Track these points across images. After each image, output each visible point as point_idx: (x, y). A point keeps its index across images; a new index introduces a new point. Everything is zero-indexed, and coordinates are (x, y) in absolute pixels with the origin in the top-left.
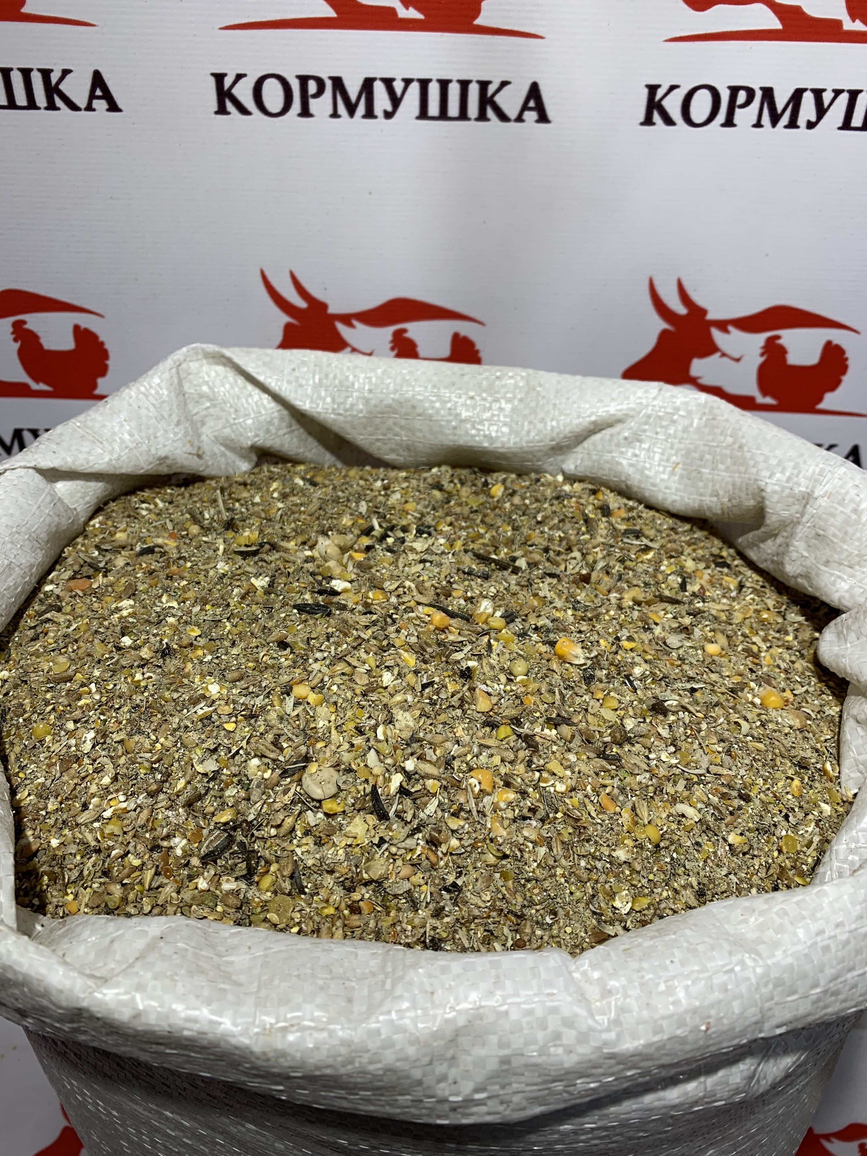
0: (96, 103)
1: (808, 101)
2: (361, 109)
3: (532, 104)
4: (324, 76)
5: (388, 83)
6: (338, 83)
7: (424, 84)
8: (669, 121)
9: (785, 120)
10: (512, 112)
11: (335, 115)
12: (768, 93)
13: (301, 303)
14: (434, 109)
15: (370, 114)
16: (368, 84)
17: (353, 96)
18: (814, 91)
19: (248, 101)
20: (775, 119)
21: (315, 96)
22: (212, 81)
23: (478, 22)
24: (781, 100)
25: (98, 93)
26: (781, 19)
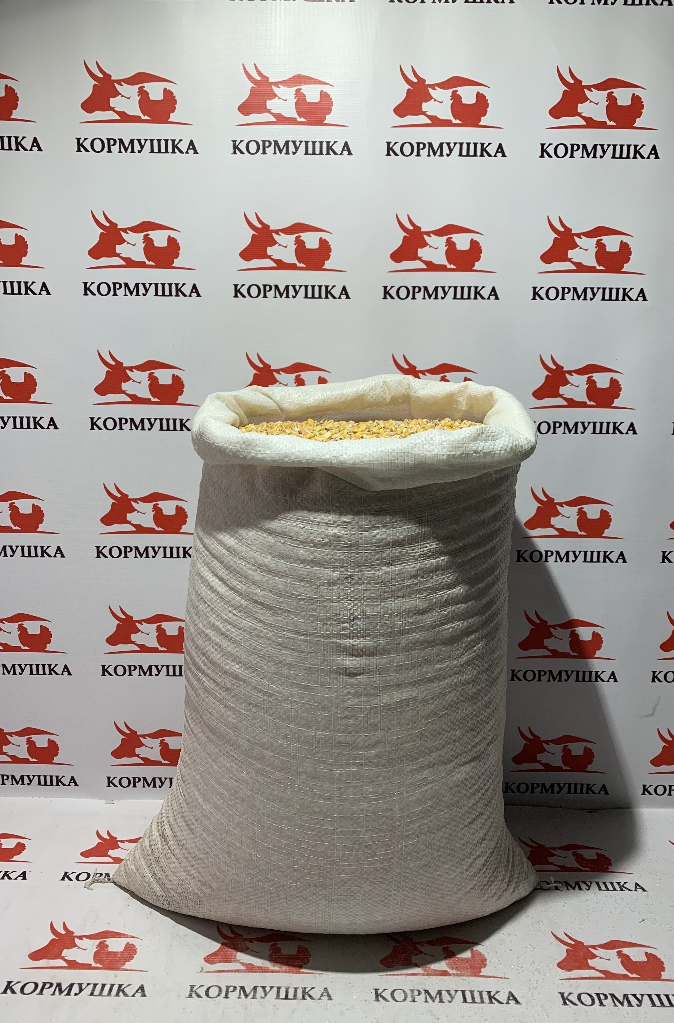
0: (193, 294)
1: (440, 291)
2: (284, 295)
3: (344, 293)
4: (272, 285)
5: (294, 287)
6: (277, 287)
7: (306, 287)
8: (392, 298)
9: (433, 296)
10: (337, 295)
11: (275, 297)
12: (426, 288)
13: (261, 365)
14: (310, 295)
15: (287, 297)
16: (287, 287)
17: (282, 291)
18: (442, 287)
19: (245, 293)
20: (430, 297)
21: (268, 291)
22: (234, 286)
23: (324, 267)
24: (431, 290)
25: (194, 291)
26: (426, 265)
